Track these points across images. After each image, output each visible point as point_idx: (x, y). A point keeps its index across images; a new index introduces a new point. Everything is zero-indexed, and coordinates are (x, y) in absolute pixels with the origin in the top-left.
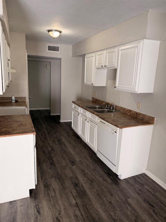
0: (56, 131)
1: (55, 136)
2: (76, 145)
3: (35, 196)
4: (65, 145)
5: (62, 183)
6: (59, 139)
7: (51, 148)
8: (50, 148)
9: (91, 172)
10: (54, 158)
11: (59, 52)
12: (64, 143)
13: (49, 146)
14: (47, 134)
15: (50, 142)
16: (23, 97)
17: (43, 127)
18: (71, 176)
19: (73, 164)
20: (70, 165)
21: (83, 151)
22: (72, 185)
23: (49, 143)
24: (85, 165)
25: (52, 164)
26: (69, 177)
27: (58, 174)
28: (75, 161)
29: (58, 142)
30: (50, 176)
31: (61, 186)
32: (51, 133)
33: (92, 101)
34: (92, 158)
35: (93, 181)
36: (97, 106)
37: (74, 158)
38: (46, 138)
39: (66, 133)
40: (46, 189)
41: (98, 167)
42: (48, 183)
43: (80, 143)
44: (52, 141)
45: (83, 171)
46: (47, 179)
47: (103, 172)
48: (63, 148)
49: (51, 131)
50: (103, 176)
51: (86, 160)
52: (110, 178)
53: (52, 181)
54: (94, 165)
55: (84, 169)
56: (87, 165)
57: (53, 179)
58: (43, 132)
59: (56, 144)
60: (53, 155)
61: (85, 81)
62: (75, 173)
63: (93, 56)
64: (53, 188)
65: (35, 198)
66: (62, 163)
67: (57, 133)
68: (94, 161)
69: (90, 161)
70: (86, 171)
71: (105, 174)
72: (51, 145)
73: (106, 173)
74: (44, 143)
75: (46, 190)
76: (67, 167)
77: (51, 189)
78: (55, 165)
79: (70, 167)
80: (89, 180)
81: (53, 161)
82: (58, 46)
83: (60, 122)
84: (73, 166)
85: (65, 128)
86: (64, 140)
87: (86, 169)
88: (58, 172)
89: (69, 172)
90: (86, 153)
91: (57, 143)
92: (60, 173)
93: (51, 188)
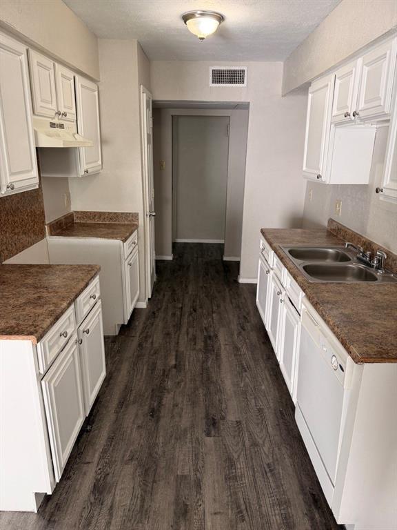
0: (215, 308)
1: (206, 322)
2: (252, 363)
3: (52, 514)
4: (218, 356)
5: (145, 492)
6: (212, 334)
7: (176, 360)
8: (174, 357)
9: (254, 476)
10: (169, 393)
11: (245, 85)
12: (219, 349)
13: (174, 353)
14: (187, 314)
15: (184, 340)
16: (130, 213)
17: (187, 293)
18: (186, 472)
19: (211, 427)
20: (200, 431)
21: (263, 387)
22: (172, 508)
23: (178, 343)
24: (247, 443)
25: (154, 413)
26: (179, 473)
27: (150, 454)
28: (223, 418)
29: (203, 344)
30: (128, 454)
31: (139, 502)
32: (199, 310)
33: (328, 231)
34: (281, 421)
35: (244, 512)
36: (330, 250)
37: (224, 406)
38: (178, 326)
39: (239, 318)
40: (92, 499)
41: (288, 461)
42: (109, 478)
43: (265, 357)
44: (190, 336)
45: (230, 463)
46: (115, 461)
47: (296, 488)
48: (209, 365)
49: (201, 307)
50: (287, 503)
51: (258, 424)
52: (312, 519)
53: (123, 473)
54: (276, 449)
55: (236, 456)
56: (255, 444)
57: (129, 469)
58: (180, 305)
59: (194, 349)
60: (169, 384)
61: (304, 168)
62: (200, 464)
63: (327, 85)
64: (112, 503)
65: (49, 521)
66: (180, 417)
67: (214, 315)
68: (281, 434)
69: (270, 429)
70: (241, 466)
71: (301, 497)
72: (182, 349)
73: (305, 494)
74: (168, 340)
75: (91, 503)
76: (189, 435)
77: (105, 503)
78: (157, 421)
79: (197, 438)
80: (234, 506)
81: (160, 403)
82: (242, 68)
83: (239, 283)
84: (208, 435)
85: (244, 301)
86: (222, 338)
87: (242, 459)
88: (156, 444)
89: (184, 455)
90: (269, 398)
91: (200, 345)
92: (160, 452)
93: (108, 502)
